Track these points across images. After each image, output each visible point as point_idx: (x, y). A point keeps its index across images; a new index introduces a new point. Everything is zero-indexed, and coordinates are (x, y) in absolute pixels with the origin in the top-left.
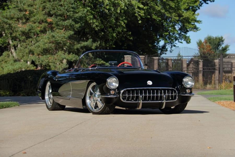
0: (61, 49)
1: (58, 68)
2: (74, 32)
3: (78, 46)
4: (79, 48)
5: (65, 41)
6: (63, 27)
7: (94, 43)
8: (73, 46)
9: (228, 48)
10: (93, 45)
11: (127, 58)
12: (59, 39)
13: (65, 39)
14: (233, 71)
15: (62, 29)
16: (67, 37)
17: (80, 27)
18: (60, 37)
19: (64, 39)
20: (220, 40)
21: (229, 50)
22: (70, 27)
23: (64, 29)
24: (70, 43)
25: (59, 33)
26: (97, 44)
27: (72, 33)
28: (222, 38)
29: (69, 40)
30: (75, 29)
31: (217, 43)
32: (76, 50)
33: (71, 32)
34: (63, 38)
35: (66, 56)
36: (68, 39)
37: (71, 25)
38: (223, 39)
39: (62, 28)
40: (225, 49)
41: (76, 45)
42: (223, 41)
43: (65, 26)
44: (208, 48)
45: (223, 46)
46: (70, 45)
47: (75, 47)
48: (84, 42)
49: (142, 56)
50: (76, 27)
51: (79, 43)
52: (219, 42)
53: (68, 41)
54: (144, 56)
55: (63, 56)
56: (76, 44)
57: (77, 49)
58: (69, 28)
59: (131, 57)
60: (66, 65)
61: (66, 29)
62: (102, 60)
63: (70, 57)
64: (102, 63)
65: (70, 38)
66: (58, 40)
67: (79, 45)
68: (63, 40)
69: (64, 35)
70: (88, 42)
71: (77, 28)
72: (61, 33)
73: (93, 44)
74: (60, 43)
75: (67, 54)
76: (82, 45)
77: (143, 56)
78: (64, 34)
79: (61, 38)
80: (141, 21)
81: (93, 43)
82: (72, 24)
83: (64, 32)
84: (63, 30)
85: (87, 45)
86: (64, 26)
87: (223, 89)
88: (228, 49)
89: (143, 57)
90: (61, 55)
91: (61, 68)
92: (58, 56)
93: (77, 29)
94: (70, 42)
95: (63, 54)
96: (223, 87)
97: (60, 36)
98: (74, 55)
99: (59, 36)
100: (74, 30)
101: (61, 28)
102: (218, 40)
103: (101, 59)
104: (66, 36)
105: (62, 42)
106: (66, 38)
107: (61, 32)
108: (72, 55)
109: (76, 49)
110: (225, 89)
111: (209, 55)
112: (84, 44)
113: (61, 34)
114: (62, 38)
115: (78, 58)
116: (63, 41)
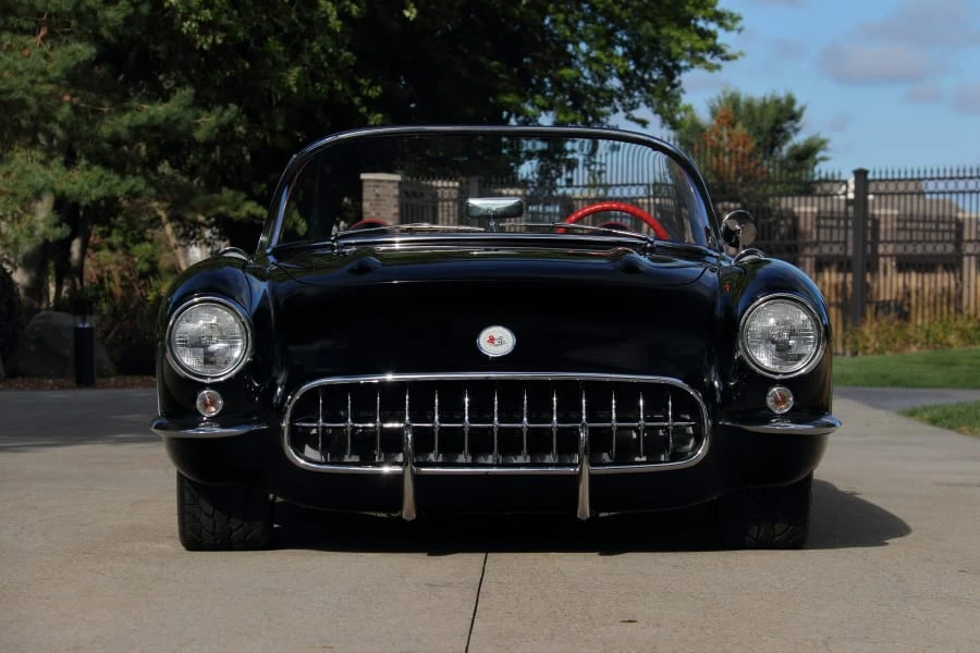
0: (29, 140)
1: (11, 241)
2: (94, 50)
3: (116, 123)
4: (124, 133)
5: (51, 94)
6: (37, 22)
7: (205, 113)
8: (91, 123)
9: (825, 149)
10: (198, 124)
11: (377, 191)
12: (15, 81)
13: (50, 87)
14: (882, 260)
15: (33, 32)
16: (57, 74)
17: (128, 20)
18: (21, 73)
19: (43, 88)
20: (784, 114)
21: (823, 159)
22: (74, 23)
23: (43, 32)
24: (75, 108)
25: (17, 54)
26: (221, 115)
27: (85, 51)
28: (791, 101)
29: (73, 91)
30: (104, 32)
31: (766, 125)
32: (106, 146)
33: (80, 47)
34: (40, 79)
35: (57, 175)
36: (65, 82)
37: (83, 8)
38: (796, 108)
39: (33, 24)
40: (807, 154)
41: (107, 120)
42: (795, 117)
43: (49, 16)
44: (740, 148)
45: (799, 139)
46: (74, 118)
47: (105, 130)
48: (151, 104)
49: (445, 184)
50: (106, 20)
51: (125, 110)
52: (778, 121)
53: (67, 98)
54: (457, 184)
55: (39, 175)
56: (110, 112)
57: (116, 141)
58: (68, 25)
59: (400, 183)
60: (56, 225)
61: (51, 34)
62: (247, 199)
63: (74, 183)
64: (248, 213)
65: (76, 78)
66: (10, 91)
67: (126, 119)
68: (37, 88)
69: (43, 61)
70: (172, 102)
71: (111, 25)
72: (26, 53)
73: (198, 117)
74: (22, 104)
75: (58, 164)
76: (142, 118)
77: (451, 184)
78: (46, 56)
79: (27, 77)
80: (414, 11)
81: (200, 111)
82: (88, 8)
83: (46, 48)
84: (39, 38)
85: (167, 119)
86: (40, 15)
87: (869, 351)
88: (820, 154)
89: (448, 188)
90: (29, 172)
91: (23, 240)
92: (14, 175)
93: (113, 30)
94: (76, 100)
95: (40, 167)
96: (868, 340)
97: (20, 68)
98: (97, 170)
99: (16, 69)
100: (96, 38)
101: (25, 25)
102: (772, 112)
103: (243, 196)
104: (54, 69)
105: (31, 100)
106: (56, 81)
107: (25, 48)
108: (87, 173)
109: (109, 141)
110: (880, 351)
111: (745, 180)
112: (152, 113)
113: (28, 56)
114: (33, 77)
115: (118, 184)
116: (38, 97)
